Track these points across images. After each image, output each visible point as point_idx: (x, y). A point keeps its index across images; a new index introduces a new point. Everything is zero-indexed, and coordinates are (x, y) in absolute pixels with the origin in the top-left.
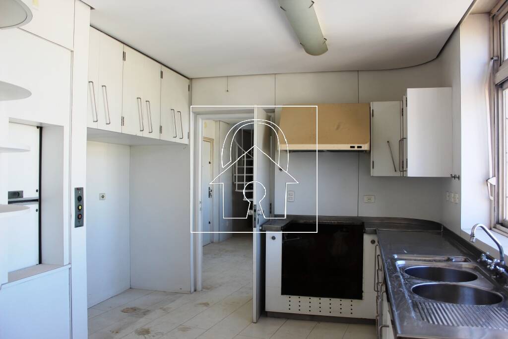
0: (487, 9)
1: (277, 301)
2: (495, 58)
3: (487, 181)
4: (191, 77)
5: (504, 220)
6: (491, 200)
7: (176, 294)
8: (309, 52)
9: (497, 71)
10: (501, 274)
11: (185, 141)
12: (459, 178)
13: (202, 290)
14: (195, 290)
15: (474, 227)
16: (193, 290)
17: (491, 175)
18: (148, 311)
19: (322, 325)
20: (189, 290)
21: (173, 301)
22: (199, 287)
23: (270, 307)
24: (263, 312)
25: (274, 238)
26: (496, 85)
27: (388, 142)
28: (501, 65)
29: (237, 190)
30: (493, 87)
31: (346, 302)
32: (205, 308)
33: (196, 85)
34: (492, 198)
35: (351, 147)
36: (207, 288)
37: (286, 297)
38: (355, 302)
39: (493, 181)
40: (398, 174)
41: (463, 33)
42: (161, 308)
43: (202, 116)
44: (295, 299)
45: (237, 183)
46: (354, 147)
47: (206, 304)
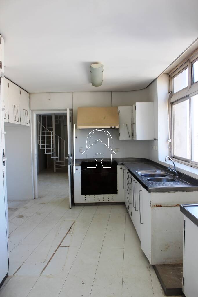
0: (167, 73)
1: (79, 198)
2: (171, 92)
3: (168, 141)
4: (30, 92)
5: (174, 156)
6: (169, 148)
7: (26, 201)
8: (93, 85)
9: (171, 97)
10: (175, 172)
11: (28, 125)
12: (157, 140)
13: (38, 198)
14: (35, 198)
15: (166, 157)
16: (34, 198)
17: (169, 139)
18: (17, 209)
19: (101, 207)
20: (32, 198)
21: (26, 204)
22: (37, 197)
23: (76, 201)
24: (73, 204)
25: (77, 169)
26: (171, 103)
27: (126, 124)
28: (172, 95)
29: (41, 148)
30: (170, 103)
31: (111, 196)
32: (44, 205)
33: (32, 96)
34: (170, 148)
35: (111, 127)
36: (40, 197)
37: (84, 196)
38: (115, 195)
39: (170, 141)
40: (131, 139)
41: (158, 81)
42: (22, 207)
43: (34, 112)
44: (88, 196)
45: (41, 144)
46: (112, 127)
47: (44, 203)
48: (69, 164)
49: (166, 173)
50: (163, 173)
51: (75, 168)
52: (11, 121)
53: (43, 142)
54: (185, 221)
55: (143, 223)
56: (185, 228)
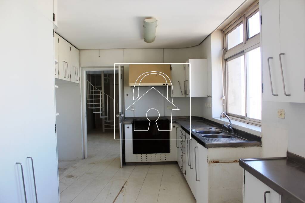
0: (221, 29)
1: (131, 157)
2: (224, 49)
3: (222, 98)
4: (80, 49)
5: (228, 113)
6: (223, 106)
7: (76, 160)
9: (225, 54)
10: (231, 129)
11: (78, 82)
12: (211, 97)
13: (87, 158)
14: (84, 158)
15: (221, 114)
16: (83, 158)
17: (223, 96)
18: (66, 169)
19: (152, 166)
21: (76, 163)
22: (86, 156)
23: (127, 161)
24: (125, 163)
25: (128, 127)
26: (225, 59)
27: (179, 82)
28: (226, 52)
29: (89, 108)
30: (224, 60)
31: (163, 155)
32: (94, 165)
33: (82, 53)
34: (224, 105)
35: (163, 84)
36: (89, 157)
37: (135, 155)
38: (167, 154)
39: (224, 98)
40: (183, 96)
41: (212, 37)
42: (72, 167)
43: (84, 69)
44: (139, 155)
45: (89, 104)
46: (164, 84)
47: (94, 163)
48: (120, 122)
49: (221, 130)
50: (218, 130)
51: (126, 126)
52: (61, 77)
53: (92, 101)
54: (244, 176)
55: (199, 181)
56: (244, 183)
